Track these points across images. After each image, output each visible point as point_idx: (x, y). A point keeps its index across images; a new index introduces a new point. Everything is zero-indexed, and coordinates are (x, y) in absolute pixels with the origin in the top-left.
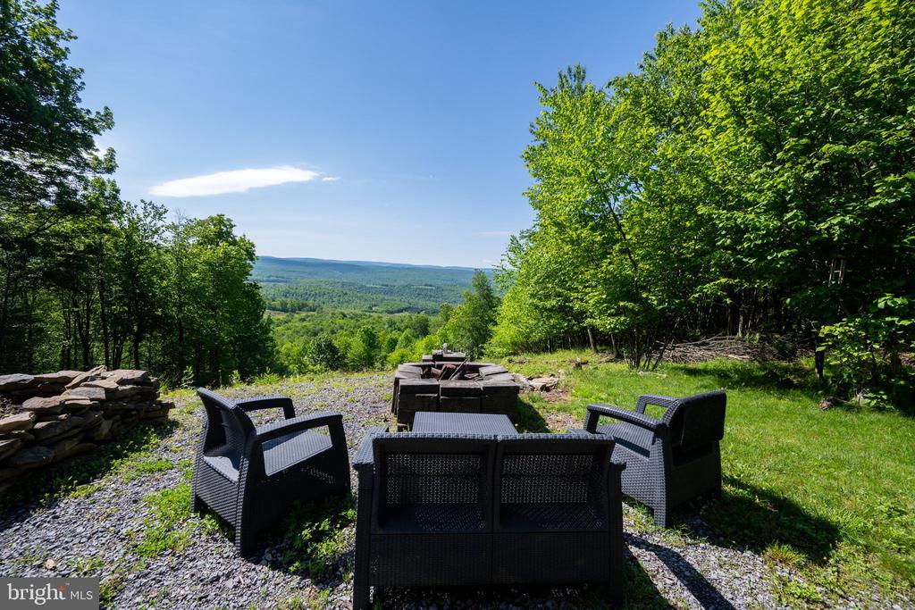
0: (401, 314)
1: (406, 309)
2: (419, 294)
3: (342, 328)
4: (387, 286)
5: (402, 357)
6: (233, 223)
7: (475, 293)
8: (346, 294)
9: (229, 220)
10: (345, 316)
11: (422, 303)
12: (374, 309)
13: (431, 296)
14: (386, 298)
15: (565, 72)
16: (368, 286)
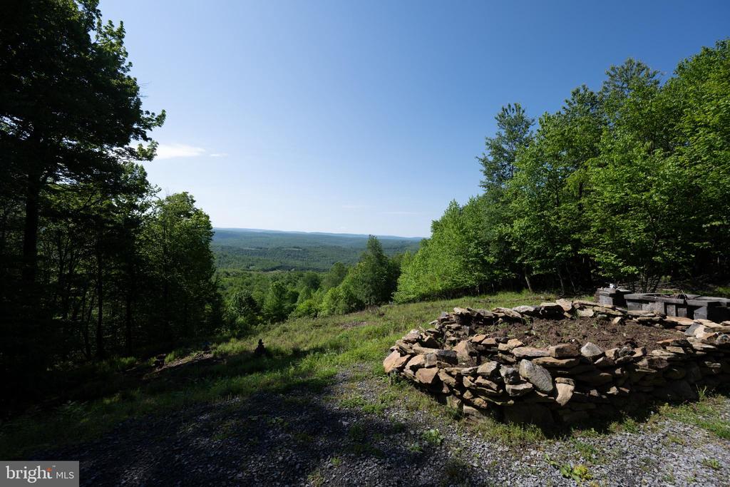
0: (275, 272)
1: (278, 268)
2: (289, 254)
3: (231, 285)
4: (261, 248)
5: (310, 306)
6: (194, 199)
7: (370, 253)
8: (226, 256)
9: (191, 197)
10: (228, 274)
11: (291, 262)
12: (251, 268)
13: (298, 256)
14: (261, 259)
15: (507, 107)
16: (245, 248)
